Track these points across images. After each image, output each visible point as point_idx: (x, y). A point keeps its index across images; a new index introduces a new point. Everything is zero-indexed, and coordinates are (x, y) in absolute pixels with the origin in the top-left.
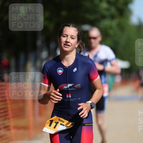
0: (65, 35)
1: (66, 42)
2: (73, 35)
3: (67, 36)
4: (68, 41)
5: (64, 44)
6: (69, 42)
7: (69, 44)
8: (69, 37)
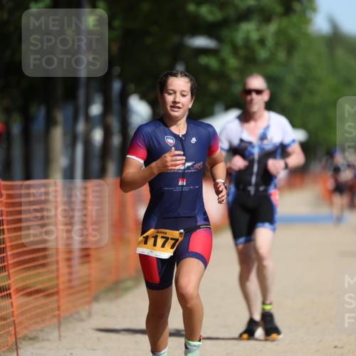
0: (171, 92)
1: (175, 102)
2: (185, 89)
3: (175, 92)
4: (177, 100)
5: (171, 107)
6: (179, 103)
7: (178, 105)
8: (178, 94)
